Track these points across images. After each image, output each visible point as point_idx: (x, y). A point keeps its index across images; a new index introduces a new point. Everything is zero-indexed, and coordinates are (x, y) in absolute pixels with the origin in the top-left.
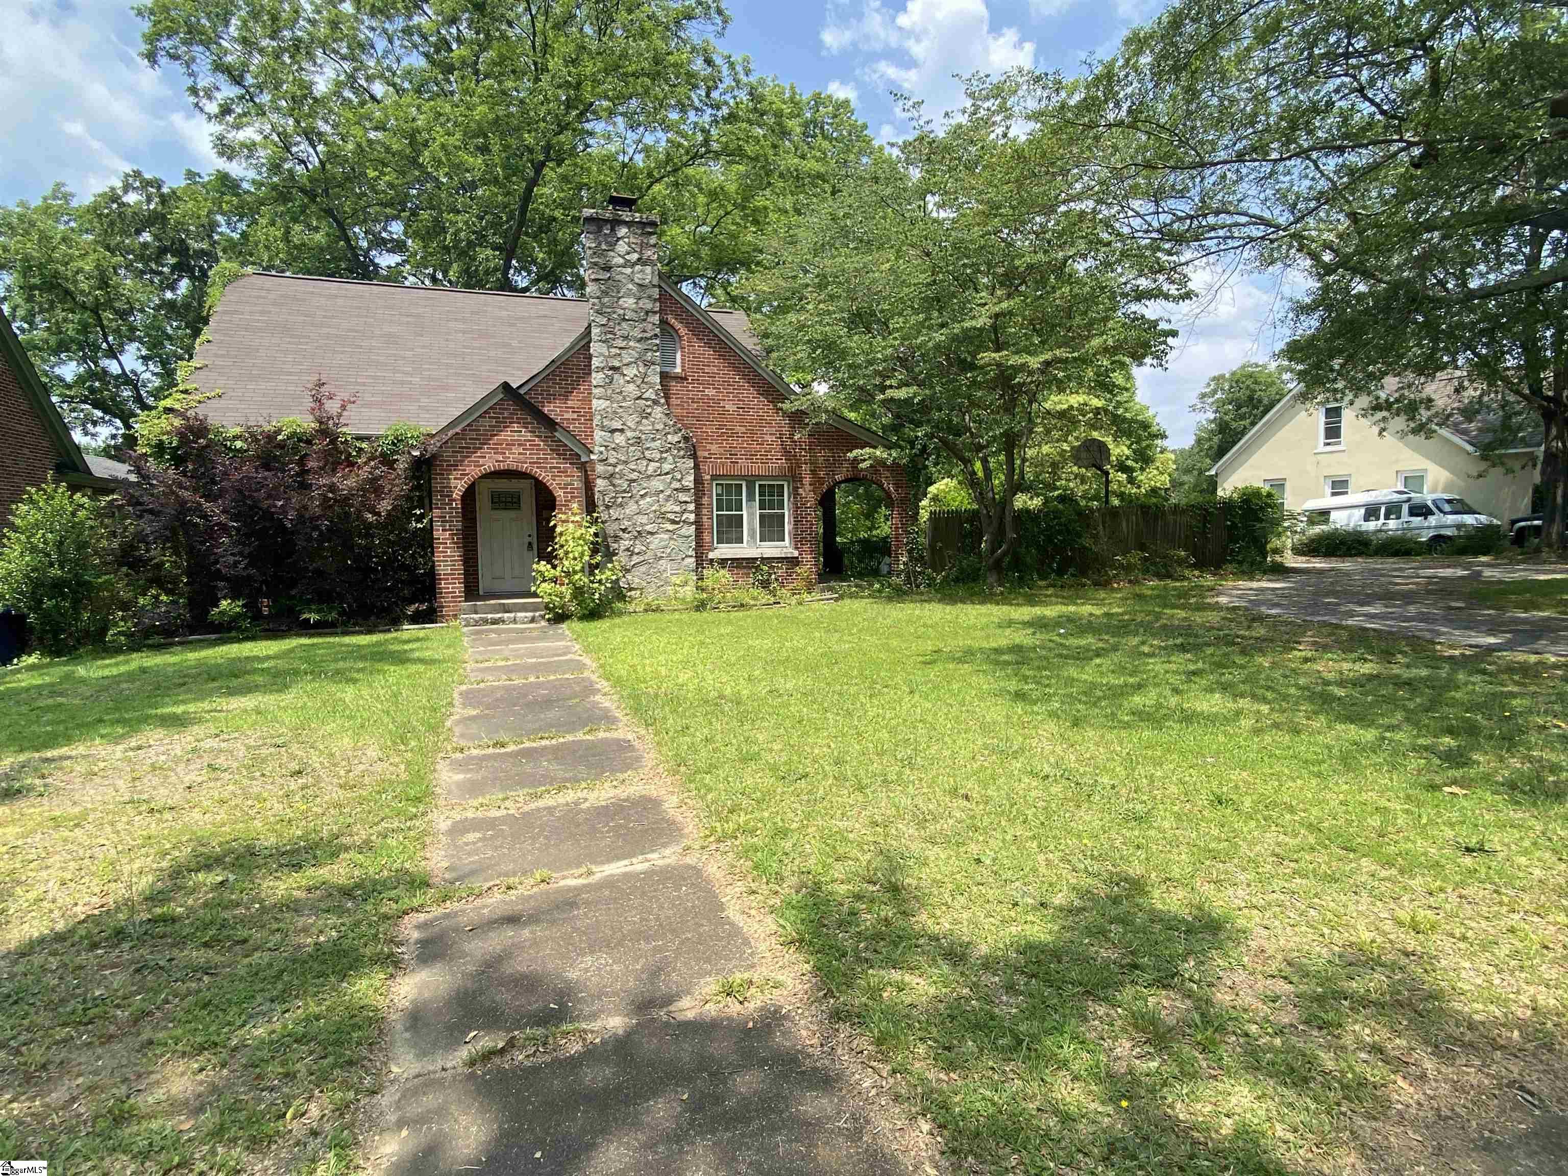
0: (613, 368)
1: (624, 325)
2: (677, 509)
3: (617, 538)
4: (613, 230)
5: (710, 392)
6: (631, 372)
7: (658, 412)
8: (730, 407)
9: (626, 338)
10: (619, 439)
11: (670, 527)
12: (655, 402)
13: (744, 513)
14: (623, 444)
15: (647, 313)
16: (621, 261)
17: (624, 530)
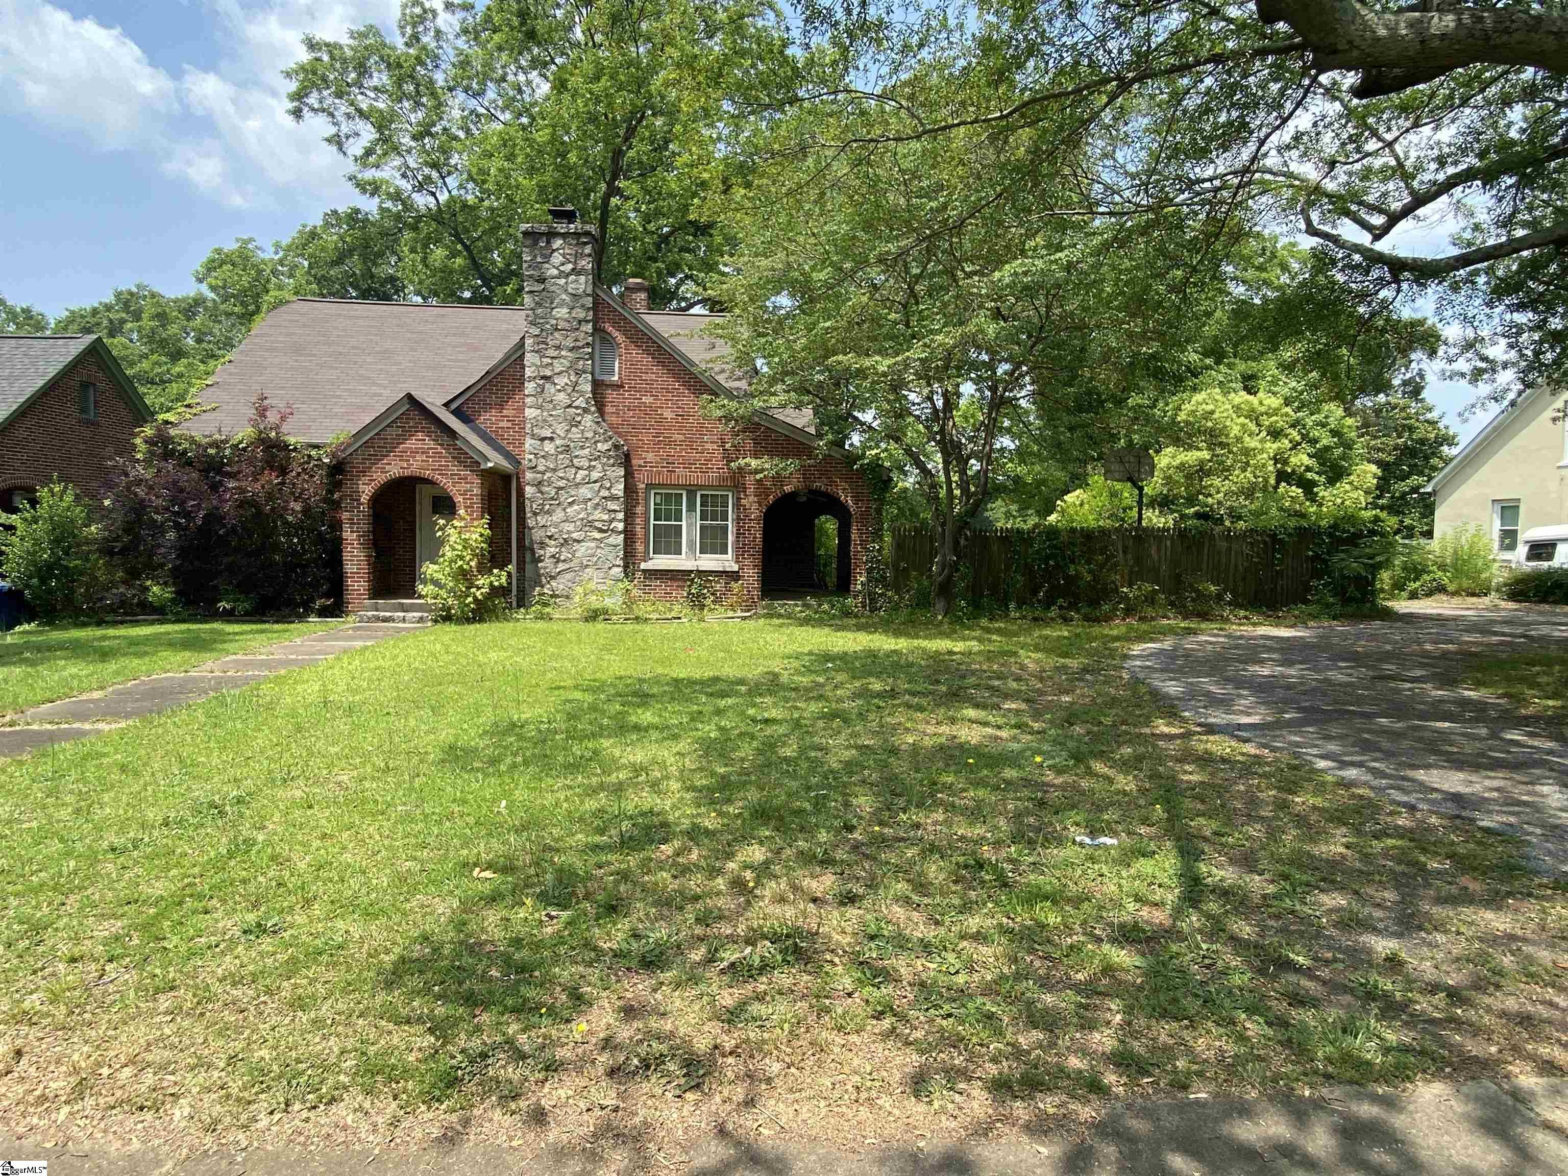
0: (543, 378)
1: (556, 334)
2: (606, 517)
3: (543, 545)
4: (548, 242)
5: (647, 400)
6: (562, 381)
7: (588, 421)
8: (668, 414)
9: (558, 348)
10: (549, 447)
11: (597, 535)
12: (586, 410)
13: (684, 523)
14: (553, 452)
15: (580, 322)
16: (555, 272)
17: (550, 537)
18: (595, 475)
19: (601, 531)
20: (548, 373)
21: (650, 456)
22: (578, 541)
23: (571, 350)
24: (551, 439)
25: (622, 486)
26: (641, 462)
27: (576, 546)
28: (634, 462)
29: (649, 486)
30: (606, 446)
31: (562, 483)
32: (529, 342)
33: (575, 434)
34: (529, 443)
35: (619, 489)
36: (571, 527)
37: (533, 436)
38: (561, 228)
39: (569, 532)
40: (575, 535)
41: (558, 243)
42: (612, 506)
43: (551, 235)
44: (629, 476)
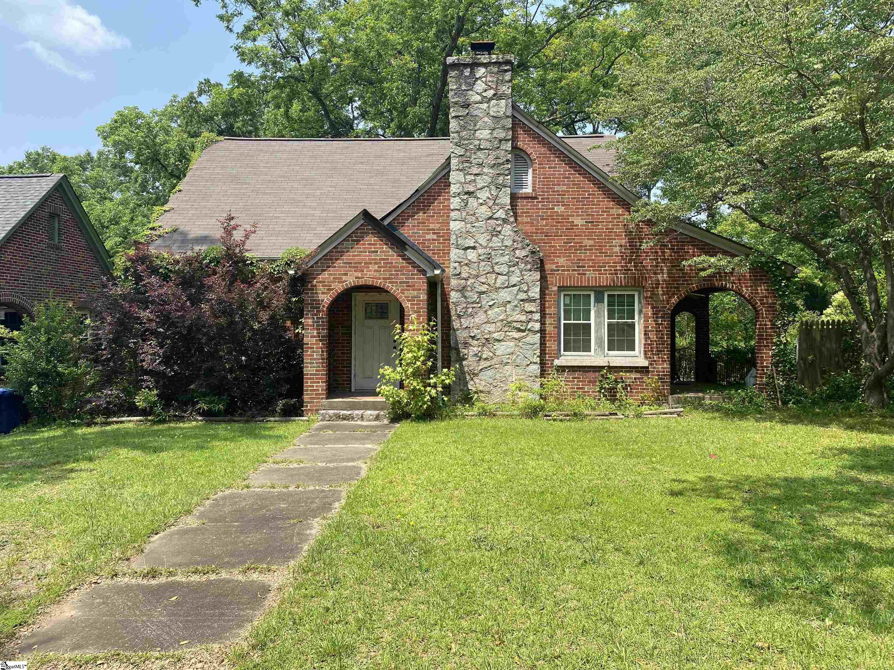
0: (469, 193)
1: (479, 153)
2: (523, 318)
3: (466, 345)
4: (472, 72)
5: (559, 209)
6: (483, 195)
7: (507, 230)
8: (579, 221)
9: (480, 165)
10: (472, 255)
11: (517, 335)
12: (505, 221)
13: (592, 321)
14: (475, 260)
15: (501, 141)
16: (478, 98)
17: (473, 338)
18: (514, 279)
19: (519, 330)
20: (471, 189)
21: (562, 261)
22: (499, 341)
23: (492, 167)
24: (474, 248)
25: (538, 290)
26: (554, 267)
27: (497, 345)
28: (548, 267)
29: (561, 288)
30: (524, 253)
31: (484, 288)
32: (454, 162)
33: (496, 242)
34: (455, 254)
35: (535, 292)
36: (491, 328)
37: (457, 247)
38: (484, 58)
39: (490, 333)
40: (496, 335)
41: (481, 71)
42: (529, 307)
43: (474, 65)
44: (543, 279)
